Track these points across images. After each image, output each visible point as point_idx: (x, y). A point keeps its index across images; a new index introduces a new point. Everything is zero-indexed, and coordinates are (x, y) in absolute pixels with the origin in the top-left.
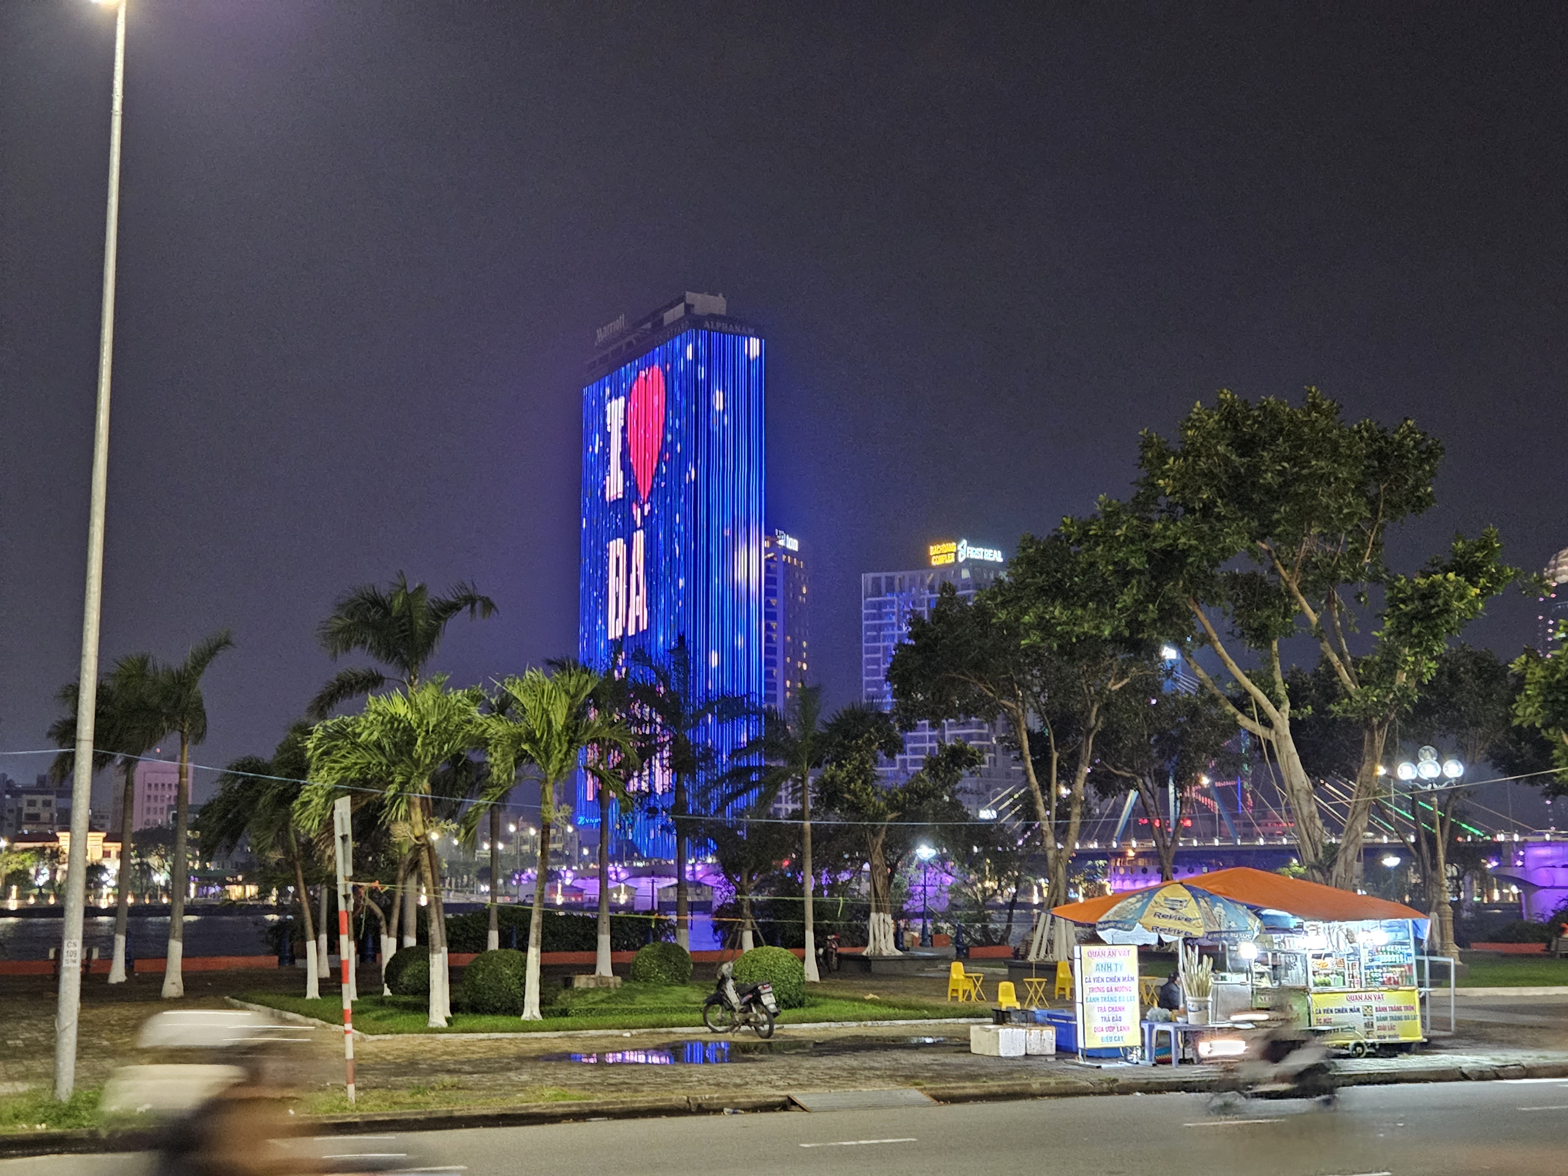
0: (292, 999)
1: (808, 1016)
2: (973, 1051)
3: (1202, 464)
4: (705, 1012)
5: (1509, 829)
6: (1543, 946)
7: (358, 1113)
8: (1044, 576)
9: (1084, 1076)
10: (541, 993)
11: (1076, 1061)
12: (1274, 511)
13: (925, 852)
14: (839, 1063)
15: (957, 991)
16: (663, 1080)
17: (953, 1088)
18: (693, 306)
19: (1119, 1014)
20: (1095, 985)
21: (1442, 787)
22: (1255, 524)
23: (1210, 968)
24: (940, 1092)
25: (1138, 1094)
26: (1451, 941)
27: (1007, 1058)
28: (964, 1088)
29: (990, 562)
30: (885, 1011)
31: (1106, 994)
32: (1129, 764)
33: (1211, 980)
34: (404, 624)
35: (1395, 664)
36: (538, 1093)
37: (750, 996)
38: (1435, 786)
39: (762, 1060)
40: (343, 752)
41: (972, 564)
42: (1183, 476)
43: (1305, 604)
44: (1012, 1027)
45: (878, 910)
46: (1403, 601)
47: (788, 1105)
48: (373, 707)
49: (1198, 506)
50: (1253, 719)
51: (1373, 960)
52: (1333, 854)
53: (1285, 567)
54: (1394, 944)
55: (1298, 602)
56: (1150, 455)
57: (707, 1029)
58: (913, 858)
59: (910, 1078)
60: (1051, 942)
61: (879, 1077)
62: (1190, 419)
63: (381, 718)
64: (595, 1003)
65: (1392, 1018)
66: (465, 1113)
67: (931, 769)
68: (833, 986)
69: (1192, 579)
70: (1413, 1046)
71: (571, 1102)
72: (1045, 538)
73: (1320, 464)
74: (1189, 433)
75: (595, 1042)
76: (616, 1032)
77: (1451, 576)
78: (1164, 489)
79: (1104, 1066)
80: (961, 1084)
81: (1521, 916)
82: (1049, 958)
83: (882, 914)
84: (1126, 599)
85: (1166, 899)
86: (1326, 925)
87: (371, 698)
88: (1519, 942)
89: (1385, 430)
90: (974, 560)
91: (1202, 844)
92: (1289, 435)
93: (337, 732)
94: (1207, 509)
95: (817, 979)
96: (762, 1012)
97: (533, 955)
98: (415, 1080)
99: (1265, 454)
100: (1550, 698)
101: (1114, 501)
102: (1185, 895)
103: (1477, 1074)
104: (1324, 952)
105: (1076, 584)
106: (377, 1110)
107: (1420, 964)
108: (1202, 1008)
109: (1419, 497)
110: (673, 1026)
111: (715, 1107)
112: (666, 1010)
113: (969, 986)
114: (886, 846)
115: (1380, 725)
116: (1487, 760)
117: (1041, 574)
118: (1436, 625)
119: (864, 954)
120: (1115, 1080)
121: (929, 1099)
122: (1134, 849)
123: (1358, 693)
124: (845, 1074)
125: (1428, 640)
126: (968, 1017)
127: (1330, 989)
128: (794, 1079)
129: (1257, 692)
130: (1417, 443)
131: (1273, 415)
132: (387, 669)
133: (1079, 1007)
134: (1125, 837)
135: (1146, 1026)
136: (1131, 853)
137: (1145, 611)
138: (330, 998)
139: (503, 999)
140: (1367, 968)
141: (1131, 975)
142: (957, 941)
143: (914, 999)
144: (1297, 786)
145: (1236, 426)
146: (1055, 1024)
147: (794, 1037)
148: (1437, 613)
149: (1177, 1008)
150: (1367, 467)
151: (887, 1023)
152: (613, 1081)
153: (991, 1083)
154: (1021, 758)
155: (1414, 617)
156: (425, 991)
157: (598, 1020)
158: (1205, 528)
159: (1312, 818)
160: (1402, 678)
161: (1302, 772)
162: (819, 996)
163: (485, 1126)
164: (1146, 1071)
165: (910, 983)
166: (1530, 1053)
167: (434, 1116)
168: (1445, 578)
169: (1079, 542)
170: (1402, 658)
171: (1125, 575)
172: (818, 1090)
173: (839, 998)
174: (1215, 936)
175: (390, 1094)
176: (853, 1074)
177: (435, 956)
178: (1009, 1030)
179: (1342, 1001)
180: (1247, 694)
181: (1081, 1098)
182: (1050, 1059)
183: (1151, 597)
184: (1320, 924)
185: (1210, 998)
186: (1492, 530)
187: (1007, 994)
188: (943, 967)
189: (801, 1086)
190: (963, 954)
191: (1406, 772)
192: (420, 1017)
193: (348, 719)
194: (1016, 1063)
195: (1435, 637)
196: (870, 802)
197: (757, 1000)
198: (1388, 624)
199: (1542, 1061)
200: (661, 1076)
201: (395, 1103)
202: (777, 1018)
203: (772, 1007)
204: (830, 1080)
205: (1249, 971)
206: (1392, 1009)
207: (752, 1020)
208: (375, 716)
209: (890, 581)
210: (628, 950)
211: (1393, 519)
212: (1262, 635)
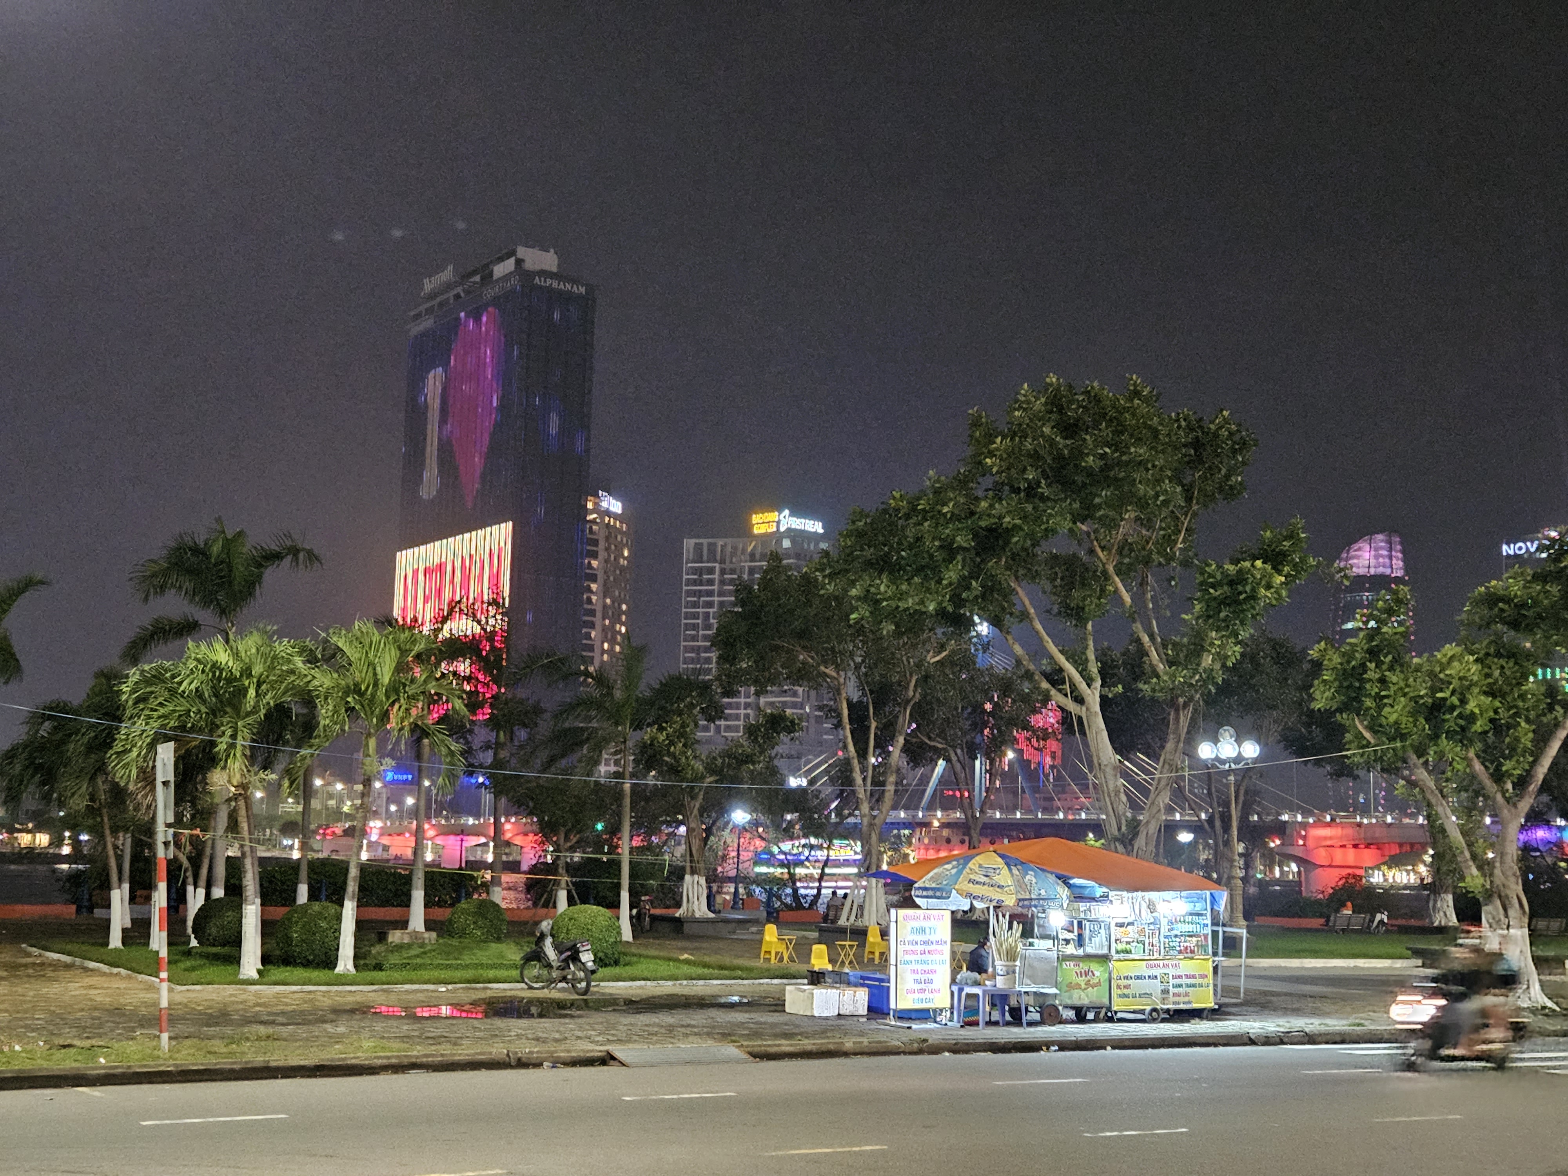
0: (93, 948)
1: (624, 975)
2: (787, 1010)
3: (1028, 445)
4: (523, 967)
5: (1292, 808)
6: (1322, 921)
7: (171, 1062)
8: (872, 550)
9: (896, 1036)
10: (355, 947)
11: (888, 1021)
12: (1096, 495)
13: (740, 816)
14: (657, 1020)
15: (769, 952)
16: (481, 1034)
17: (769, 1046)
18: (523, 260)
19: (930, 976)
20: (908, 947)
21: (1240, 766)
22: (1076, 505)
23: (1018, 934)
24: (756, 1049)
25: (947, 1054)
26: (1240, 915)
27: (820, 1018)
28: (779, 1045)
29: (810, 533)
30: (700, 971)
31: (919, 957)
32: (942, 735)
33: (1020, 945)
34: (221, 570)
35: (1203, 647)
36: (356, 1044)
37: (569, 953)
38: (1233, 766)
39: (580, 1016)
40: (161, 699)
41: (794, 534)
42: (1009, 456)
43: (1120, 585)
44: (826, 988)
45: (693, 872)
46: (1213, 586)
47: (607, 1060)
48: (193, 655)
49: (1023, 485)
50: (1066, 695)
51: (1172, 929)
52: (1135, 828)
53: (1103, 548)
54: (1191, 914)
55: (1114, 582)
56: (978, 433)
57: (523, 985)
58: (728, 823)
59: (727, 1035)
60: (861, 907)
61: (696, 1034)
62: (1017, 400)
63: (201, 667)
64: (408, 958)
65: (1188, 986)
66: (281, 1063)
67: (751, 735)
68: (646, 946)
69: (1014, 556)
70: (1205, 1013)
71: (389, 1054)
72: (874, 510)
73: (1140, 451)
74: (1016, 413)
75: (411, 997)
76: (431, 987)
77: (1259, 563)
78: (991, 467)
79: (914, 1026)
80: (777, 1042)
81: (1300, 892)
82: (859, 923)
83: (696, 877)
84: (951, 575)
85: (980, 866)
86: (1130, 895)
87: (191, 644)
88: (1300, 917)
89: (1201, 419)
90: (795, 530)
91: (1004, 816)
92: (1111, 420)
93: (154, 676)
94: (1031, 491)
95: (630, 939)
96: (580, 969)
97: (349, 909)
98: (228, 1031)
99: (1088, 437)
100: (1345, 684)
101: (943, 478)
102: (996, 863)
103: (1264, 1040)
104: (1126, 921)
105: (902, 557)
106: (191, 1059)
107: (1215, 934)
108: (1010, 972)
109: (1231, 486)
110: (489, 983)
111: (533, 1061)
112: (482, 965)
113: (782, 948)
114: (702, 811)
115: (1185, 705)
116: (1279, 742)
117: (869, 547)
118: (1243, 611)
119: (677, 915)
120: (925, 1041)
121: (747, 1056)
122: (939, 820)
123: (1166, 673)
124: (663, 1030)
125: (1235, 624)
126: (781, 978)
127: (1131, 956)
128: (613, 1035)
129: (1070, 669)
130: (1231, 434)
131: (1097, 400)
132: (204, 616)
133: (893, 968)
134: (931, 807)
135: (955, 988)
136: (936, 824)
137: (968, 588)
138: (133, 948)
139: (316, 952)
140: (1166, 937)
141: (944, 939)
142: (768, 903)
143: (727, 960)
144: (1104, 762)
145: (1061, 410)
146: (868, 986)
147: (611, 994)
148: (1244, 599)
149: (986, 971)
150: (1185, 456)
151: (701, 982)
152: (430, 1035)
153: (806, 1041)
154: (838, 725)
155: (1224, 602)
156: (237, 941)
157: (413, 975)
158: (1029, 507)
159: (1117, 793)
160: (1207, 660)
161: (1110, 747)
162: (634, 955)
163: (302, 1077)
164: (955, 1033)
165: (721, 944)
166: (1312, 1021)
167: (249, 1066)
168: (1253, 565)
169: (907, 517)
170: (1209, 641)
171: (950, 551)
172: (637, 1046)
173: (654, 957)
174: (1026, 903)
175: (203, 1044)
176: (671, 1031)
177: (249, 907)
178: (824, 991)
179: (1141, 968)
180: (1061, 670)
181: (892, 1057)
182: (861, 1020)
183: (974, 575)
184: (1125, 894)
185: (1018, 963)
186: (1299, 522)
187: (820, 957)
188: (754, 929)
189: (620, 1041)
190: (773, 916)
191: (1206, 751)
192: (230, 969)
193: (167, 664)
194: (830, 1022)
195: (1242, 623)
196: (689, 765)
197: (575, 957)
198: (1198, 607)
199: (1323, 1029)
200: (480, 1030)
201: (210, 1053)
202: (594, 976)
203: (590, 964)
204: (647, 1036)
205: (1055, 938)
206: (1187, 976)
207: (569, 977)
208: (195, 663)
209: (712, 548)
210: (440, 907)
211: (1205, 506)
212: (1078, 615)
